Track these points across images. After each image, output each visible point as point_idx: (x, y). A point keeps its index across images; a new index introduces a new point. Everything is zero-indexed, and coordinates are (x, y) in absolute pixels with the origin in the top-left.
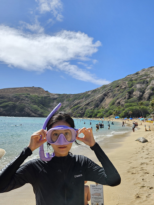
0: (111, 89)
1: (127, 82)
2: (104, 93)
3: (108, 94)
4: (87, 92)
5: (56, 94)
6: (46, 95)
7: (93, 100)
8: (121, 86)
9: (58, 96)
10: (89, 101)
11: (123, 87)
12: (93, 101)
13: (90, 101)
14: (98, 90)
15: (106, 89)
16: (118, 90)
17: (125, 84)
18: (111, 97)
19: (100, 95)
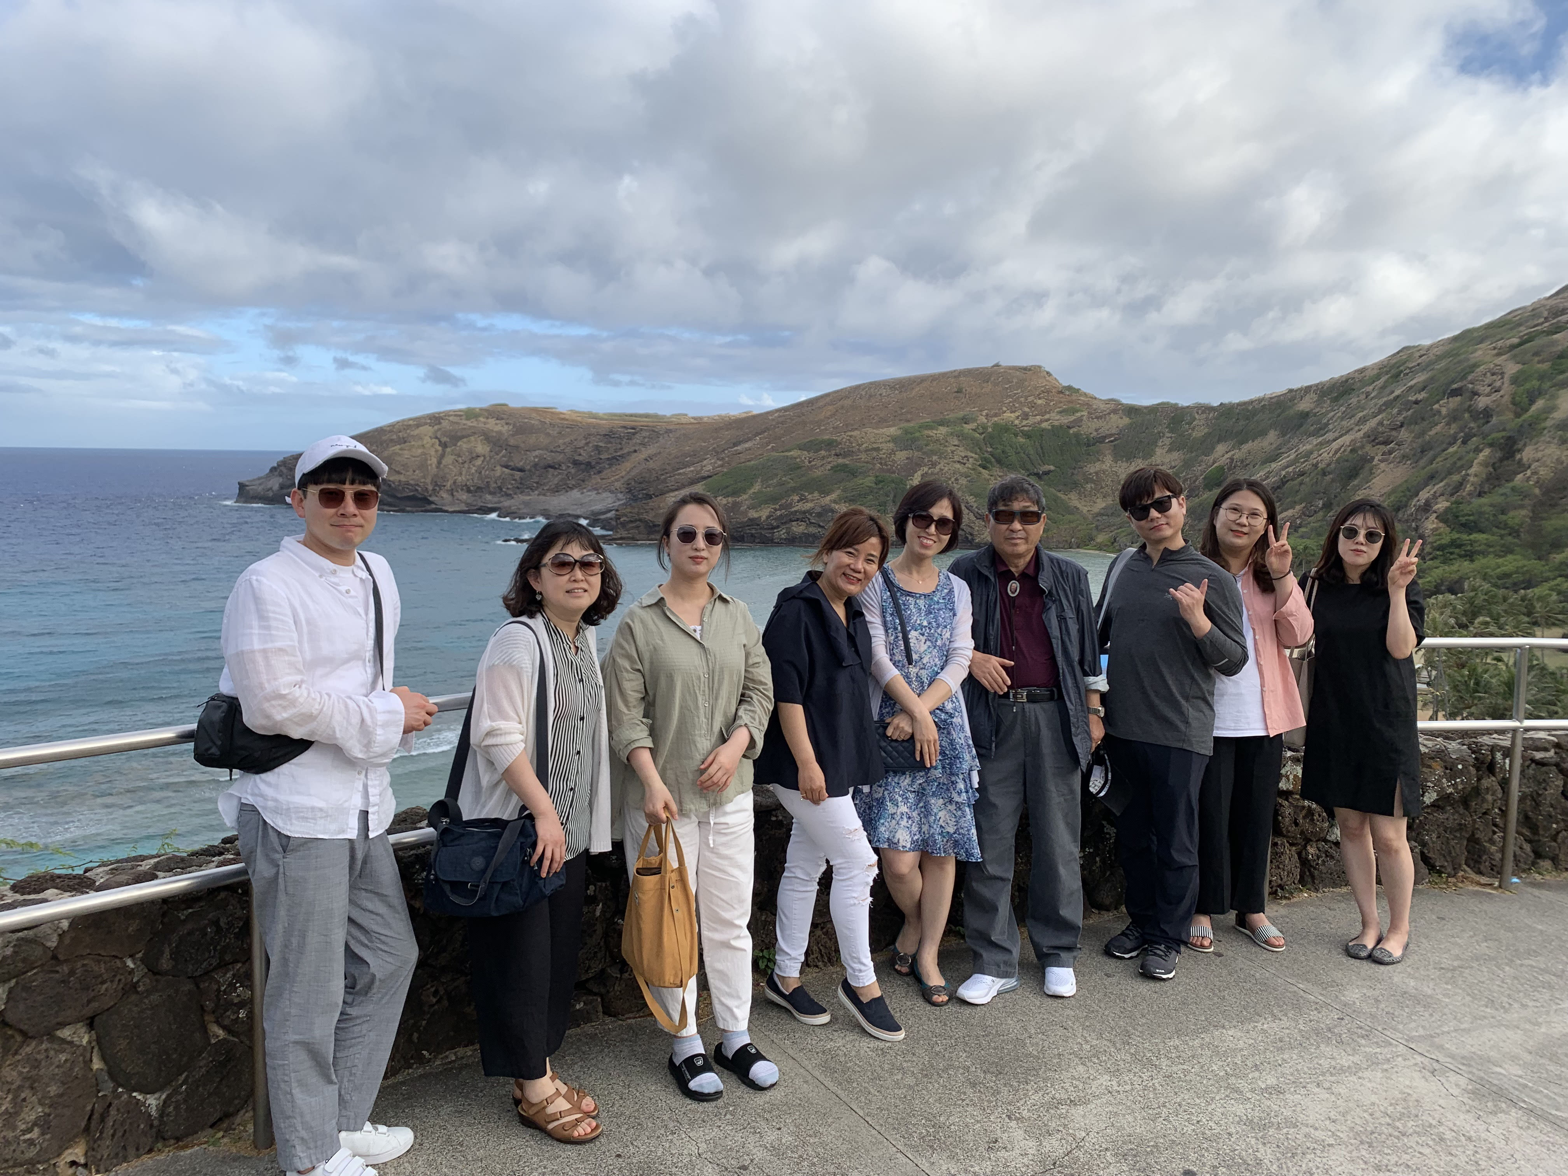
0: (1416, 402)
1: (1512, 368)
2: (1373, 423)
3: (1394, 433)
4: (1294, 395)
5: (1118, 408)
6: (1057, 419)
7: (1306, 466)
8: (1475, 393)
9: (1126, 421)
10: (1283, 473)
11: (1482, 402)
12: (1302, 474)
13: (1290, 469)
14: (1365, 382)
15: (1397, 393)
16: (1454, 417)
17: (1498, 384)
18: (1405, 457)
19: (1347, 439)
